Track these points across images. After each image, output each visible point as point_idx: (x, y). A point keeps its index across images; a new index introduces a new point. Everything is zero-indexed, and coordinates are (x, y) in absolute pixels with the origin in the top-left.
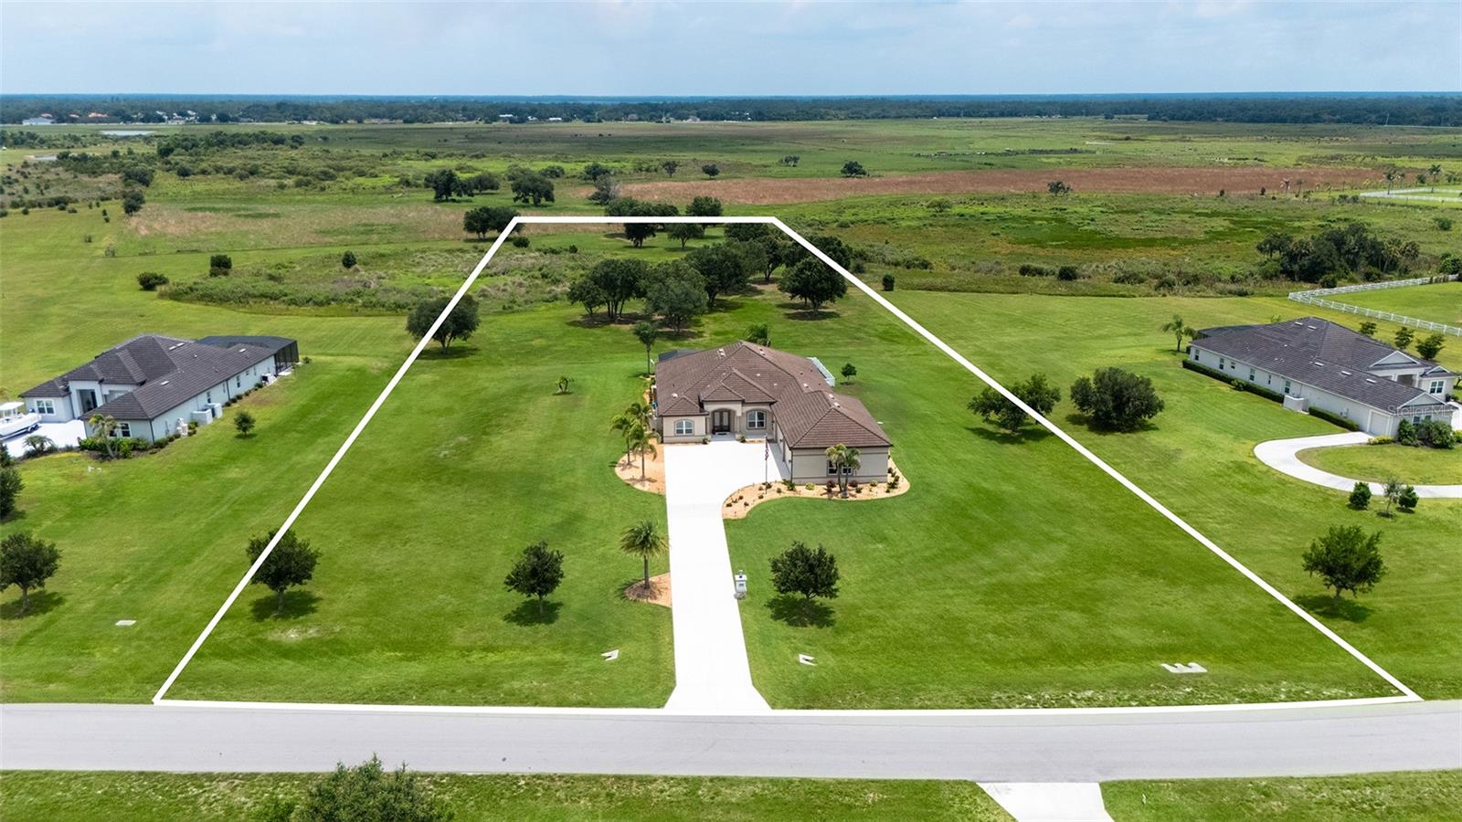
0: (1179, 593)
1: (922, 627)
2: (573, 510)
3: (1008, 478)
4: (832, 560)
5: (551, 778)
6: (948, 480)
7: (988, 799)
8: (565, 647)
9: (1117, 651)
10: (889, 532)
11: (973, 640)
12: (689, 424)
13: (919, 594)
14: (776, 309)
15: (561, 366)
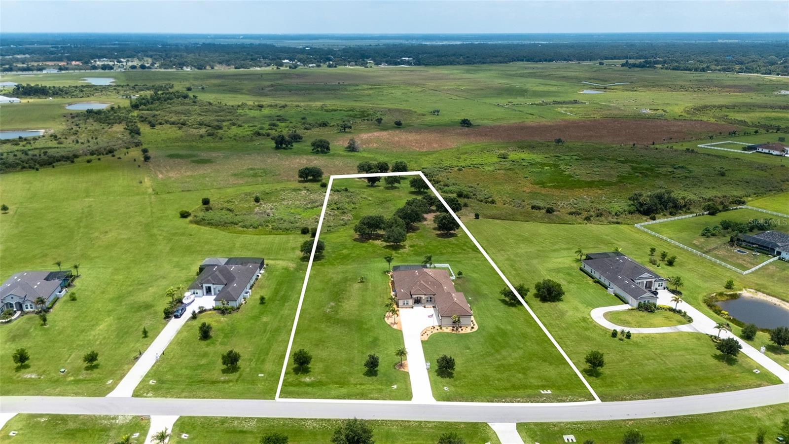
0: (551, 368)
1: (478, 379)
3: (510, 323)
4: (453, 360)
5: (386, 421)
6: (490, 324)
7: (489, 427)
8: (381, 384)
9: (530, 386)
10: (471, 346)
11: (491, 383)
12: (407, 302)
13: (478, 368)
14: (433, 231)
15: (356, 266)
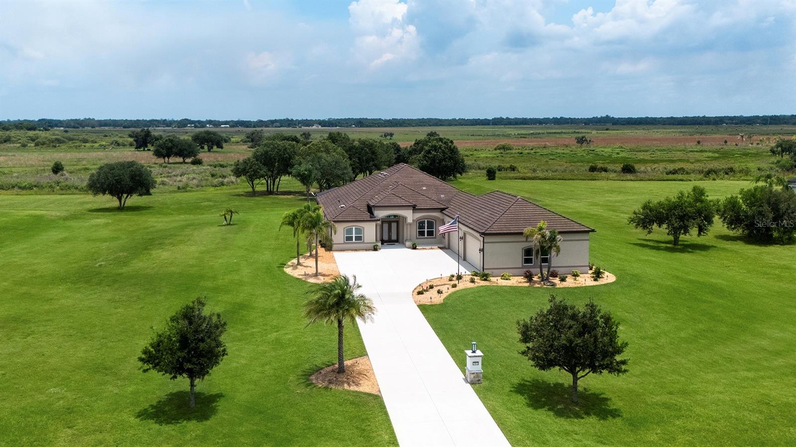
2: (238, 300)
12: (359, 231)
